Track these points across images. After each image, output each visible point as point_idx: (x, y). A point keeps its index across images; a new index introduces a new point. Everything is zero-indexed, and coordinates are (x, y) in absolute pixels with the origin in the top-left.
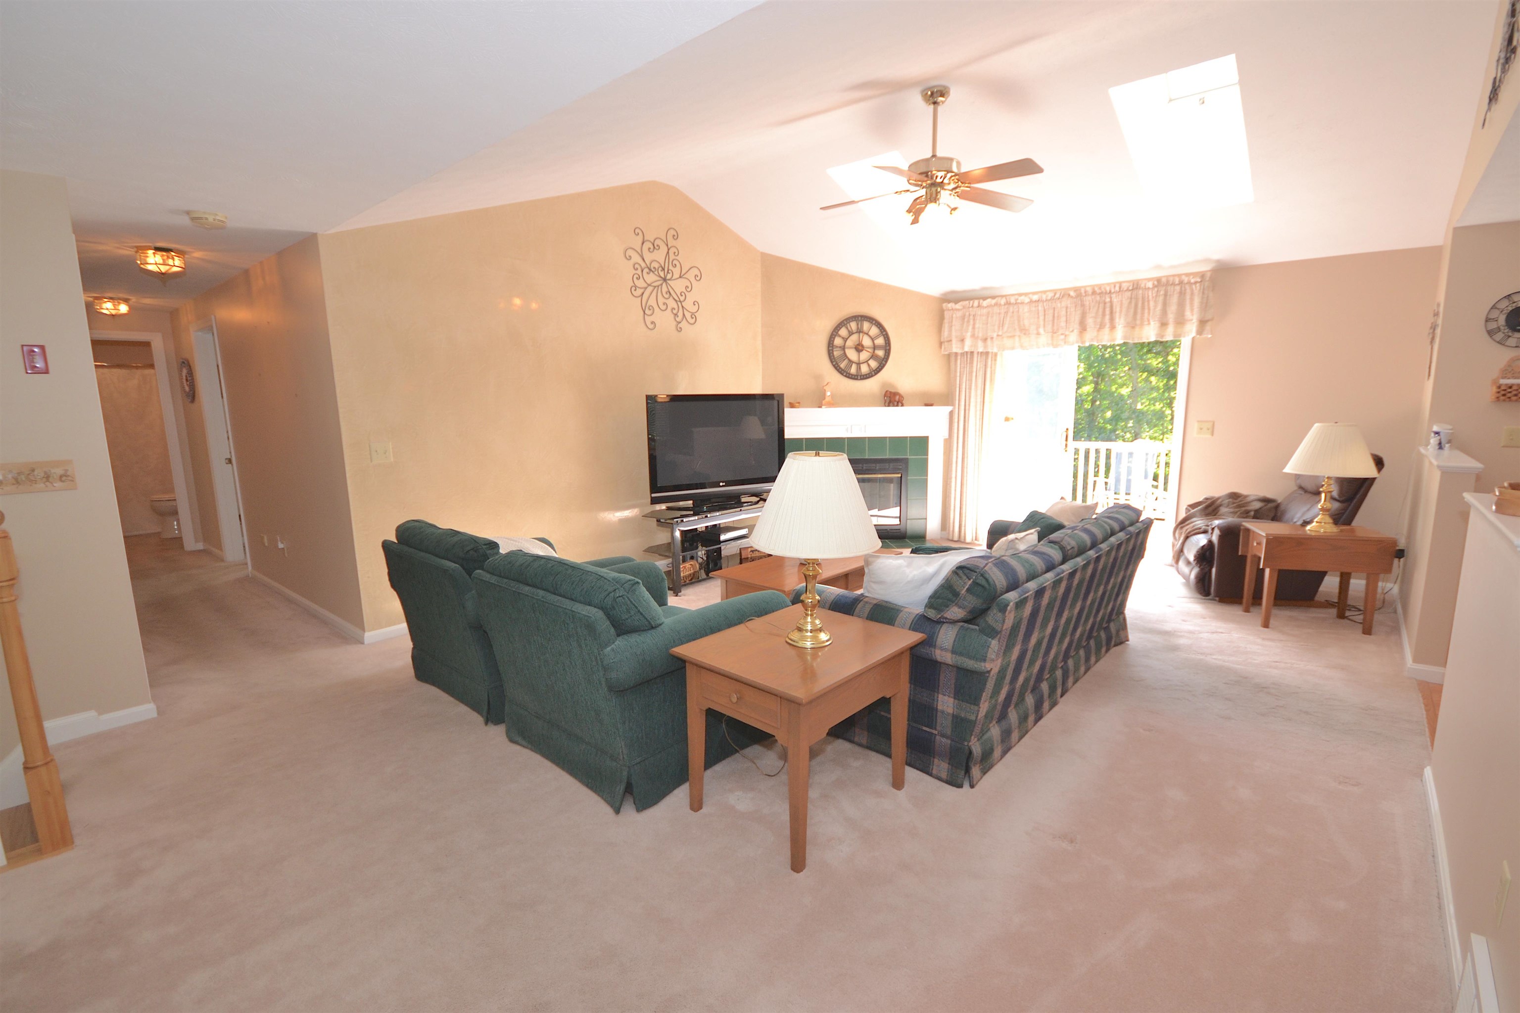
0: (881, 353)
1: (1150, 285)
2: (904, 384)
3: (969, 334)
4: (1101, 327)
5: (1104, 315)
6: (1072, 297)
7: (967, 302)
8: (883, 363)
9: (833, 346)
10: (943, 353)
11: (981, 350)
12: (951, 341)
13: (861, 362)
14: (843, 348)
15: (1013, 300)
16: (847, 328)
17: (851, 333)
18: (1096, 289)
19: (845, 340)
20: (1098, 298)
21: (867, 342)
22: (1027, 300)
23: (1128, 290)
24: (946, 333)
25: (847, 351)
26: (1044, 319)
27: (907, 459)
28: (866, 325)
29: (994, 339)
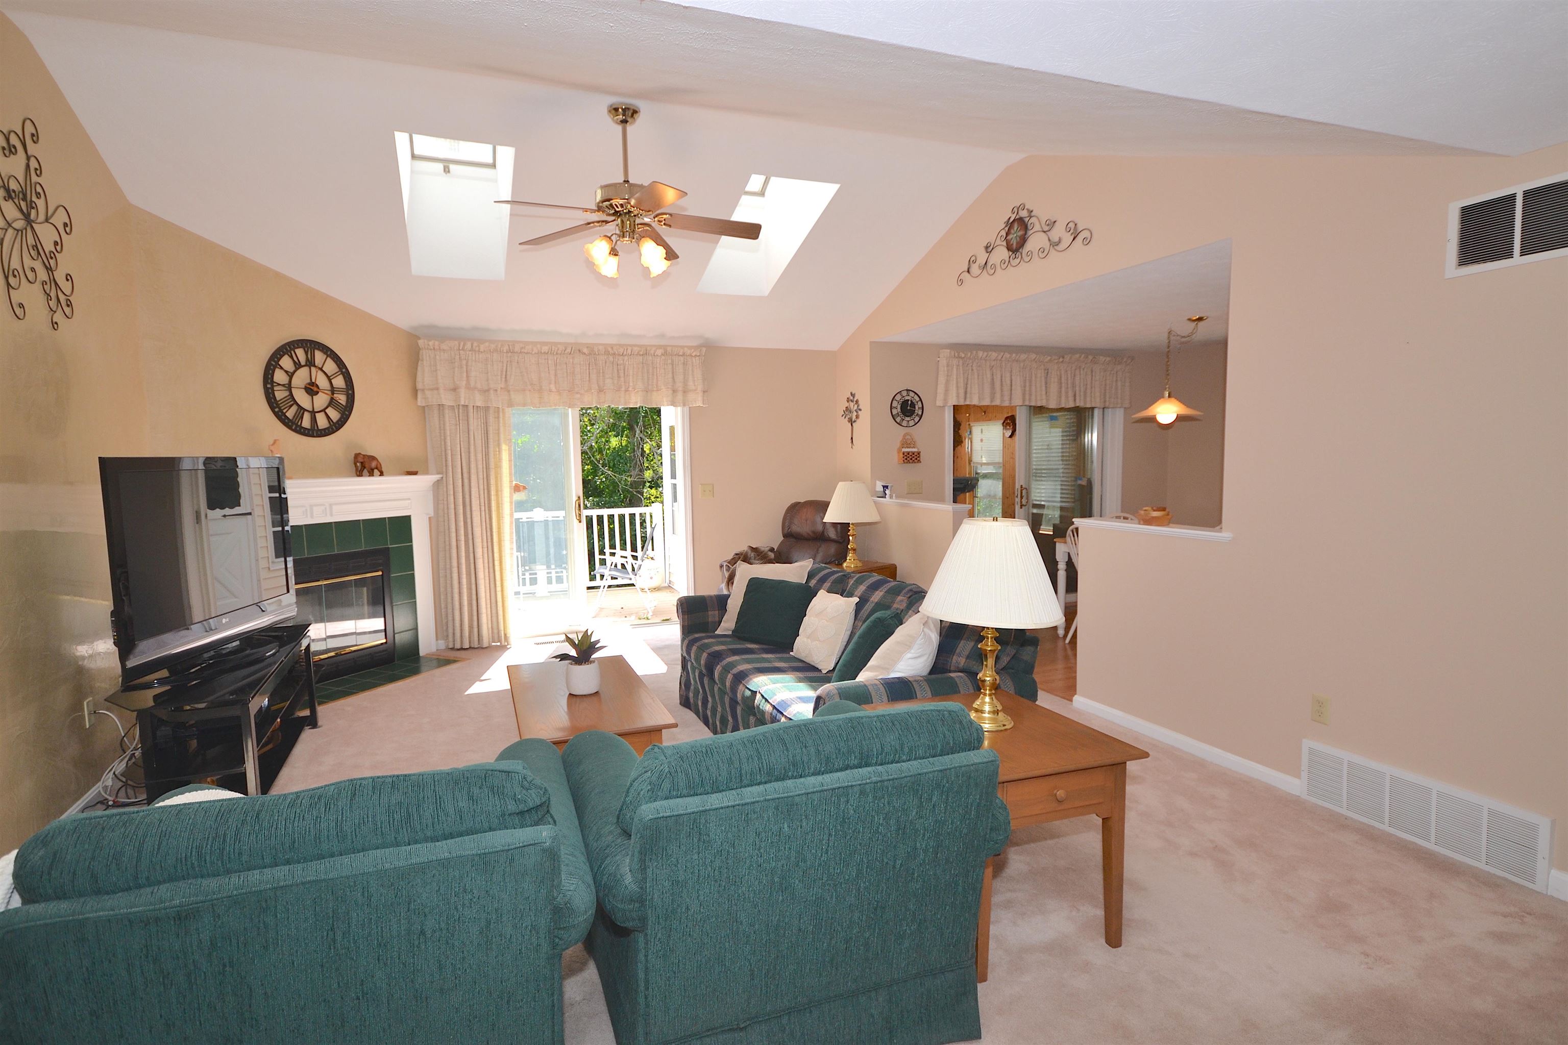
0: (342, 399)
1: (659, 352)
2: (377, 445)
3: (464, 383)
4: (619, 390)
5: (619, 377)
6: (585, 354)
7: (456, 343)
8: (346, 412)
9: (272, 382)
10: (419, 404)
11: (479, 403)
12: (437, 389)
13: (315, 410)
14: (289, 387)
15: (517, 349)
16: (291, 357)
17: (298, 366)
18: (610, 349)
19: (291, 375)
20: (611, 358)
21: (322, 382)
22: (535, 351)
23: (638, 354)
24: (425, 378)
25: (294, 391)
26: (556, 375)
27: (388, 548)
28: (319, 357)
29: (499, 392)
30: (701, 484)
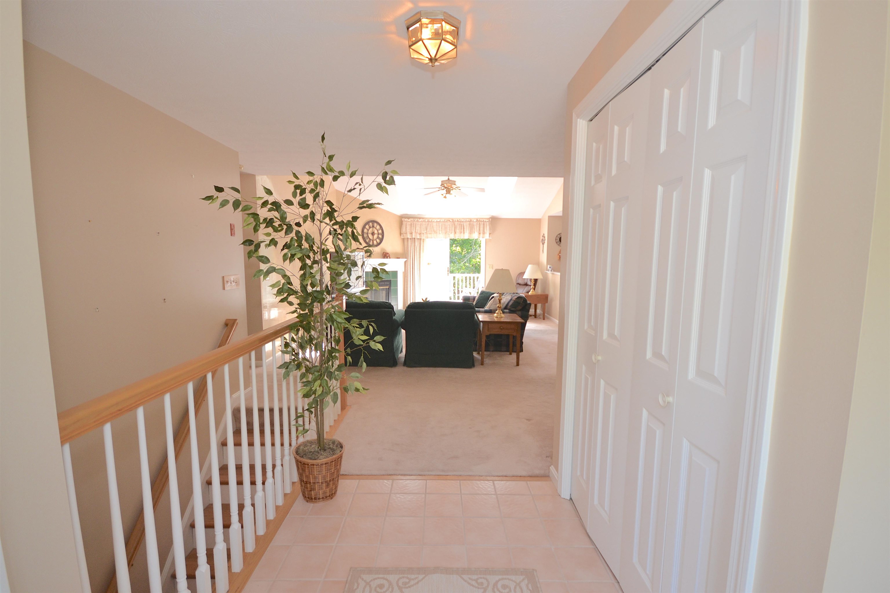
0: (380, 236)
1: (475, 221)
2: (389, 250)
3: (414, 231)
4: (461, 233)
5: (461, 229)
6: (451, 222)
7: (413, 219)
8: (381, 240)
9: (364, 232)
10: (402, 238)
11: (418, 237)
12: (407, 233)
13: (374, 240)
14: (368, 233)
15: (430, 220)
16: (369, 225)
17: (370, 227)
18: (459, 220)
19: (368, 230)
20: (459, 223)
21: (376, 232)
22: (436, 221)
23: (468, 221)
24: (404, 230)
25: (369, 235)
26: (442, 228)
27: (391, 280)
28: (375, 225)
29: (424, 234)
30: (489, 265)
